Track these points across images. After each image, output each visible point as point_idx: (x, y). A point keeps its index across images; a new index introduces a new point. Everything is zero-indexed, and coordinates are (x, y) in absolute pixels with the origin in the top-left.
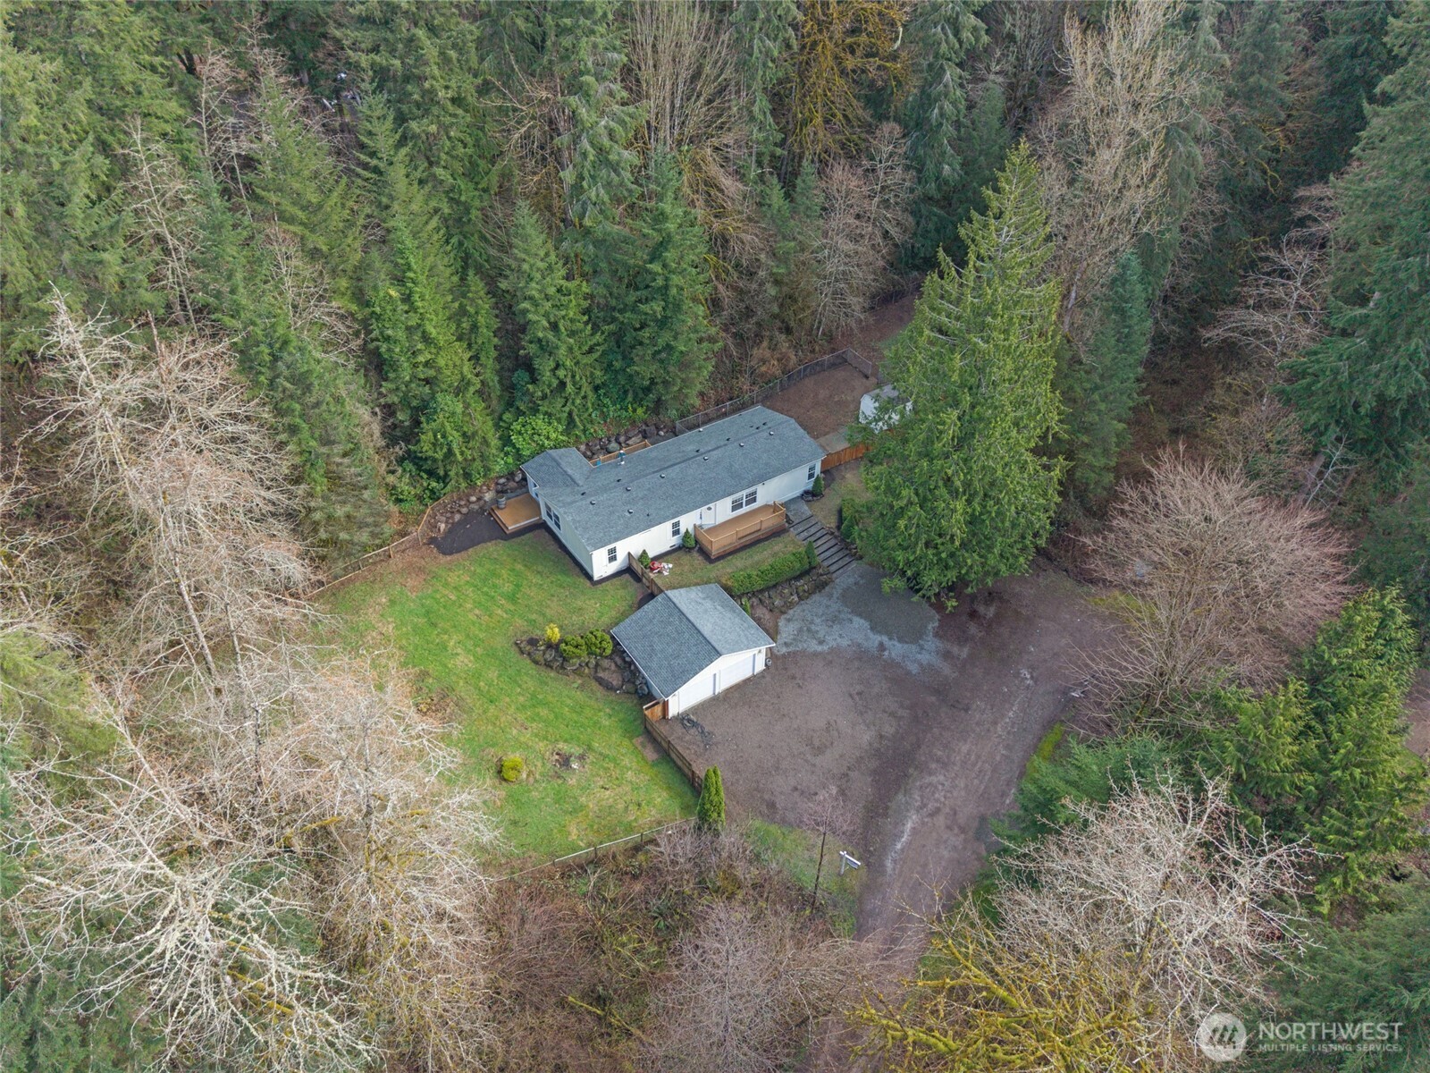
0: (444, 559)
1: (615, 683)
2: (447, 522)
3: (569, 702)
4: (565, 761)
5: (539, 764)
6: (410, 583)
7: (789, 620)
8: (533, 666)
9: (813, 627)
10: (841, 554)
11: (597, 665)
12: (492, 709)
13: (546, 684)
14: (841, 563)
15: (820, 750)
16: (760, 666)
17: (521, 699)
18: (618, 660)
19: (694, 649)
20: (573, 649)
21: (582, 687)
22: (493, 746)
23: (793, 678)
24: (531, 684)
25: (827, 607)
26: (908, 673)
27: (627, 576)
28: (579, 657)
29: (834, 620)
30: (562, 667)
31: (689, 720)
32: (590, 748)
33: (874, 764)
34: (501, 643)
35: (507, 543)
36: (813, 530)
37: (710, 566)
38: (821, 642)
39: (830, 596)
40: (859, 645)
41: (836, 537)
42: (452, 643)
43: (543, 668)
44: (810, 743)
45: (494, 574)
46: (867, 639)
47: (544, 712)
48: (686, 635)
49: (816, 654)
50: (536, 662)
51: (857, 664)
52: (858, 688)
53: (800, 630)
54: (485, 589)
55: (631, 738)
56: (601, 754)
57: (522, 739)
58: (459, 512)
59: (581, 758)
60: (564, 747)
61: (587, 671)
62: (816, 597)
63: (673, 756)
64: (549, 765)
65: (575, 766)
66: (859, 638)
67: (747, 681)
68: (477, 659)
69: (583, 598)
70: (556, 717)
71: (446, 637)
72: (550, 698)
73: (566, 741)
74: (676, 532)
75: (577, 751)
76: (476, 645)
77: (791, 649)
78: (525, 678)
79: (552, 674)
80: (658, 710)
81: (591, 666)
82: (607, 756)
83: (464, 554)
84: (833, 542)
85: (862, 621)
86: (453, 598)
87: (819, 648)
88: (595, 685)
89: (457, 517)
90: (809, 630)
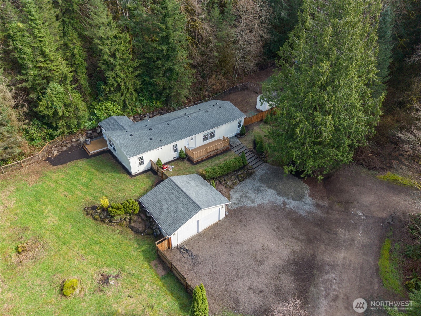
0: (52, 168)
1: (140, 229)
2: (58, 151)
3: (112, 241)
4: (105, 280)
5: (89, 283)
6: (30, 179)
7: (235, 192)
8: (94, 221)
9: (248, 195)
10: (257, 160)
11: (131, 219)
12: (64, 249)
13: (100, 231)
14: (257, 164)
15: (261, 263)
16: (223, 216)
17: (84, 241)
18: (143, 216)
19: (186, 207)
20: (116, 210)
21: (121, 233)
22: (60, 272)
23: (241, 221)
24: (90, 232)
25: (254, 184)
26: (300, 216)
27: (150, 172)
28: (120, 215)
29: (258, 191)
30: (110, 221)
31: (184, 249)
32: (123, 269)
33: (293, 269)
34: (76, 209)
35: (88, 160)
36: (242, 150)
37: (193, 167)
38: (253, 202)
39: (254, 179)
40: (273, 203)
41: (254, 153)
42: (47, 210)
43: (99, 222)
44: (255, 259)
45: (79, 174)
46: (276, 199)
47: (96, 248)
48: (181, 199)
49: (251, 208)
50: (95, 219)
51: (273, 212)
52: (277, 225)
53: (241, 196)
54: (73, 181)
55: (149, 262)
56: (129, 273)
57: (81, 267)
58: (66, 146)
59: (117, 276)
60: (107, 270)
61: (125, 223)
62: (248, 180)
63: (174, 272)
64: (95, 283)
65: (111, 283)
66: (273, 199)
67: (216, 225)
68: (60, 218)
69: (125, 184)
70: (104, 251)
71: (44, 207)
72: (101, 240)
73: (108, 266)
74: (176, 150)
75: (114, 272)
76: (60, 211)
77: (238, 206)
78: (88, 229)
79: (104, 226)
80: (165, 243)
81: (127, 220)
82: (133, 275)
83: (64, 165)
84: (252, 155)
85: (272, 191)
86: (53, 186)
87: (252, 205)
88: (129, 231)
89: (65, 149)
90: (246, 196)
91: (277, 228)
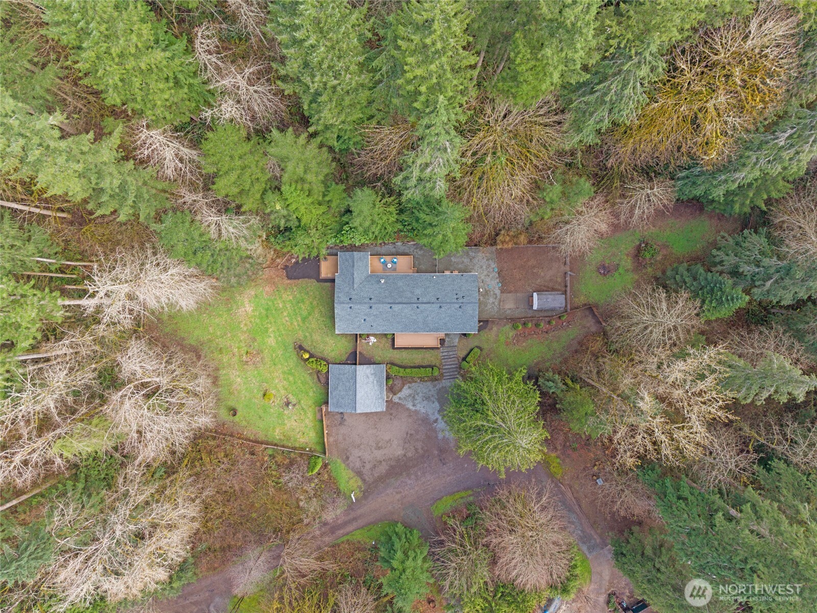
0: (286, 281)
3: (302, 378)
4: (287, 404)
5: (279, 399)
6: (267, 289)
7: (409, 388)
8: (296, 356)
12: (273, 368)
13: (297, 366)
19: (349, 401)
21: (310, 375)
22: (267, 383)
24: (292, 364)
25: (430, 390)
26: (437, 437)
29: (427, 398)
32: (299, 402)
34: (289, 340)
35: (317, 284)
36: (451, 353)
37: (391, 350)
38: (414, 405)
39: (435, 386)
40: (428, 415)
41: (459, 361)
42: (271, 330)
44: (377, 444)
46: (433, 414)
47: (291, 379)
48: (351, 393)
49: (408, 409)
51: (420, 422)
52: (413, 432)
53: (410, 395)
54: (296, 308)
55: (316, 406)
56: (302, 407)
57: (278, 386)
59: (294, 405)
60: (291, 397)
62: (429, 383)
64: (281, 402)
65: (290, 407)
66: (430, 412)
68: (277, 343)
69: (328, 338)
70: (294, 383)
71: (270, 326)
72: (296, 373)
75: (294, 401)
76: (280, 336)
78: (291, 360)
82: (304, 409)
83: (296, 281)
85: (438, 405)
86: (281, 306)
87: (411, 407)
88: (316, 377)
90: (414, 397)
91: (411, 435)
